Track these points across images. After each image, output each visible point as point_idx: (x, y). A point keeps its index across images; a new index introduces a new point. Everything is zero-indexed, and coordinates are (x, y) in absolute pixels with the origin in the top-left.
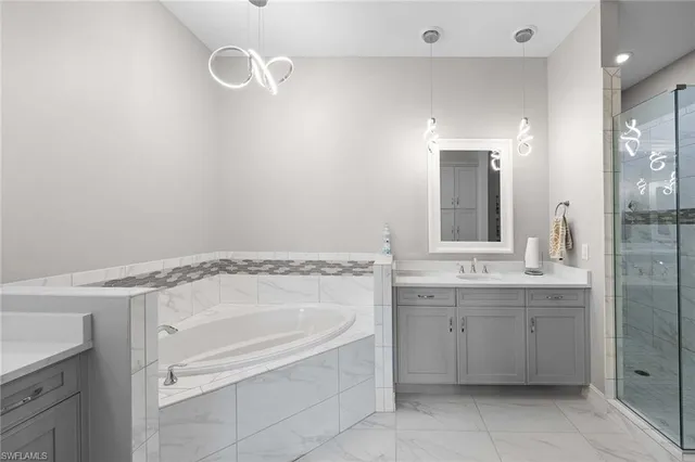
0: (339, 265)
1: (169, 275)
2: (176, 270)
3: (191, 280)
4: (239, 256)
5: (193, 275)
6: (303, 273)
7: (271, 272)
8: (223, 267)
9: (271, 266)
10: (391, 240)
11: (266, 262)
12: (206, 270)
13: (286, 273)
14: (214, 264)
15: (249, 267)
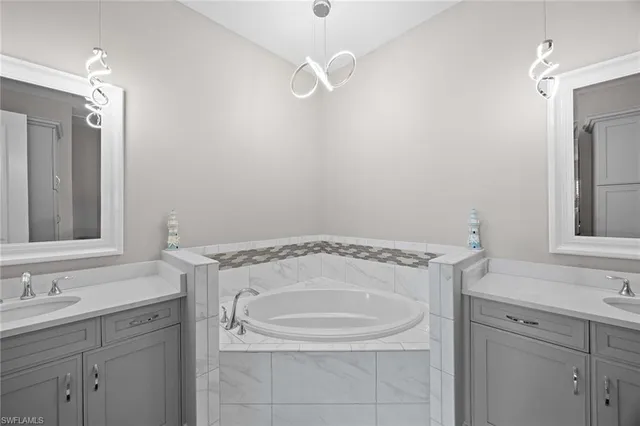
0: (415, 256)
1: (281, 250)
2: (285, 247)
3: (297, 255)
4: (334, 239)
5: (299, 252)
6: (380, 260)
7: (355, 255)
8: (323, 247)
9: (355, 250)
10: (479, 230)
11: (352, 246)
12: (308, 249)
13: (366, 258)
14: (316, 245)
15: (338, 249)
